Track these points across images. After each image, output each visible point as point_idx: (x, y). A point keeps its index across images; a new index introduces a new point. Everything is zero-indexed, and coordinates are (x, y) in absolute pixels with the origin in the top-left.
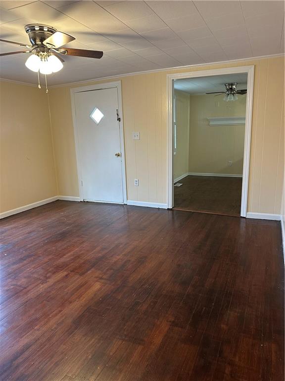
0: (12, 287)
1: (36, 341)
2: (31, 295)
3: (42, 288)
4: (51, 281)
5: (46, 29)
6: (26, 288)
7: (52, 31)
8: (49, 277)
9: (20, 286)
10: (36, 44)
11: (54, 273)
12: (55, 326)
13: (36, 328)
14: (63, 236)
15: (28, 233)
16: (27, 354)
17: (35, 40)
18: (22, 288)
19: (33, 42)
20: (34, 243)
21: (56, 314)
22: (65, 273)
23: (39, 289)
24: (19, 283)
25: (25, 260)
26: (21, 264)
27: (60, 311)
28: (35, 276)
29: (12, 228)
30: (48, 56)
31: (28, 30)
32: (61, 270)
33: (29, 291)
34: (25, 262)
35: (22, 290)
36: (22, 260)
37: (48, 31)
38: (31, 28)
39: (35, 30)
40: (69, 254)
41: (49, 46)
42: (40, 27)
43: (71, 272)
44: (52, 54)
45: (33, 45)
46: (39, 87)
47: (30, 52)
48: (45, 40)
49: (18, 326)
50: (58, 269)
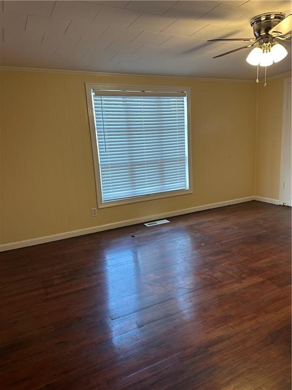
0: (208, 277)
1: (230, 337)
2: (226, 290)
3: (236, 287)
4: (246, 283)
5: (272, 17)
6: (220, 282)
7: (280, 17)
8: (244, 279)
9: (215, 278)
10: (260, 36)
11: (249, 275)
12: (249, 330)
13: (230, 324)
14: (259, 239)
15: (223, 229)
16: (221, 346)
17: (259, 32)
18: (217, 281)
19: (257, 35)
20: (229, 240)
21: (251, 319)
22: (261, 279)
23: (233, 286)
24: (215, 275)
25: (220, 254)
26: (217, 258)
27: (255, 317)
28: (230, 273)
29: (209, 222)
30: (272, 46)
31: (253, 24)
32: (257, 275)
33: (223, 286)
34: (220, 256)
35: (216, 283)
36: (218, 253)
37: (275, 18)
38: (258, 20)
39: (260, 21)
40: (266, 260)
41: (274, 35)
42: (266, 16)
43: (268, 279)
44: (276, 42)
45: (257, 38)
46: (257, 81)
47: (252, 45)
48: (271, 29)
49: (213, 316)
50: (253, 272)
